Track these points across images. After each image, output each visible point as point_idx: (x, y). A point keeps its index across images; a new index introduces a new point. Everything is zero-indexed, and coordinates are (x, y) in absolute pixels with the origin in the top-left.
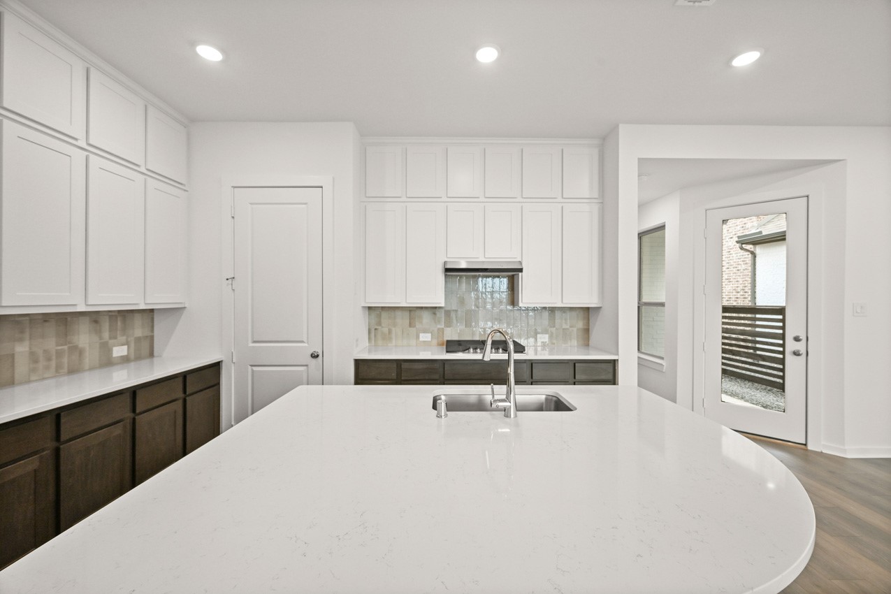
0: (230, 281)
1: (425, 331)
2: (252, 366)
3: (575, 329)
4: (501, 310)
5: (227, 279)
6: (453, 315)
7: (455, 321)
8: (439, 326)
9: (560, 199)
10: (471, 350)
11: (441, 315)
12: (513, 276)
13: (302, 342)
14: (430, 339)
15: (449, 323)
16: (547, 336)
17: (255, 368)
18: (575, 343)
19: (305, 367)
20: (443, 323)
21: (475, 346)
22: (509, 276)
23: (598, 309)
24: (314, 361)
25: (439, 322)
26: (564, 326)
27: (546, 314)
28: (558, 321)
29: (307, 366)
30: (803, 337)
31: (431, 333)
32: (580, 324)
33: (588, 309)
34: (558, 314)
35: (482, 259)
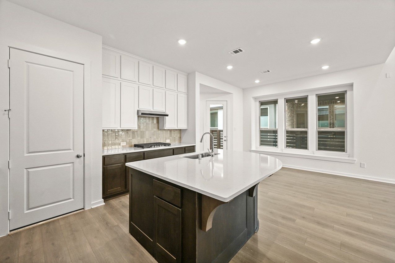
0: (7, 112)
1: (123, 141)
2: (26, 169)
3: (177, 137)
4: (154, 131)
5: (5, 111)
6: (136, 133)
7: (136, 136)
8: (129, 139)
9: (177, 91)
10: (153, 147)
11: (130, 133)
12: (158, 117)
13: (70, 149)
14: (125, 145)
15: (133, 137)
16: (169, 140)
17: (29, 170)
18: (177, 142)
19: (72, 164)
20: (131, 137)
21: (154, 145)
22: (157, 117)
23: (186, 130)
24: (78, 159)
25: (130, 136)
26: (174, 136)
27: (169, 132)
28: (172, 134)
29: (73, 163)
30: (226, 136)
31: (126, 141)
32: (179, 136)
33: (181, 130)
34: (172, 132)
35: (152, 110)
